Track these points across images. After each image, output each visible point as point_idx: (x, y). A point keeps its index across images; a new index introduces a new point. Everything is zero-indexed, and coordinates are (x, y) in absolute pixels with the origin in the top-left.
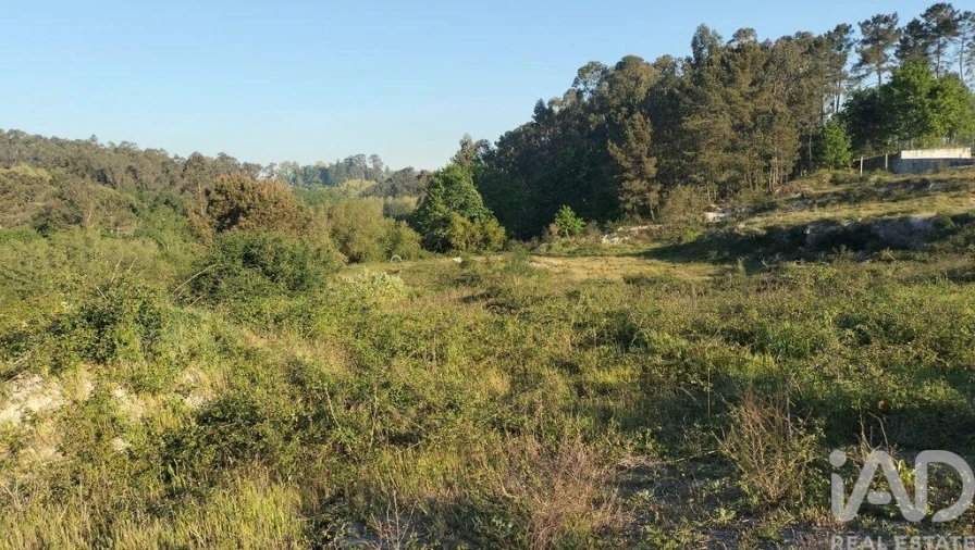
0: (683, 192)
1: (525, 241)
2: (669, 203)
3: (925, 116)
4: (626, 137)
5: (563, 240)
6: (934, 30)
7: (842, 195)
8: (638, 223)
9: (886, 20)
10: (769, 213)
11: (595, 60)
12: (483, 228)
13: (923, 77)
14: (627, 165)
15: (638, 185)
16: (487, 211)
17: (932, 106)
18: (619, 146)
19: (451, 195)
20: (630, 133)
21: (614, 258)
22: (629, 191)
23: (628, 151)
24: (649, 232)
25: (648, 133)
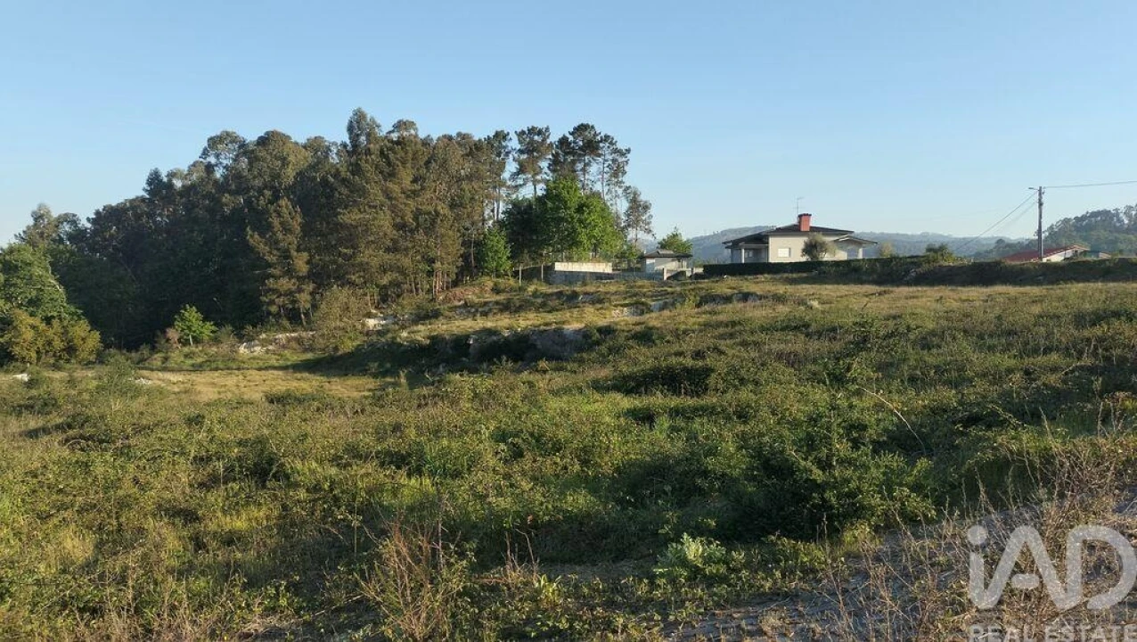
0: (339, 295)
1: (129, 350)
2: (323, 306)
3: (574, 231)
4: (270, 227)
5: (186, 349)
6: (580, 148)
7: (502, 304)
8: (285, 330)
9: (540, 133)
10: (433, 320)
11: (230, 130)
12: (66, 332)
13: (572, 192)
14: (272, 259)
15: (285, 284)
16: (73, 309)
17: (580, 221)
18: (262, 235)
19: (15, 285)
20: (276, 222)
21: (254, 372)
22: (274, 291)
23: (274, 243)
24: (299, 341)
25: (296, 223)
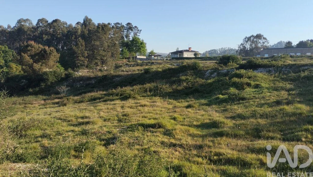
4: (78, 44)
6: (128, 28)
8: (85, 69)
14: (79, 52)
15: (82, 58)
18: (76, 46)
25: (84, 43)
